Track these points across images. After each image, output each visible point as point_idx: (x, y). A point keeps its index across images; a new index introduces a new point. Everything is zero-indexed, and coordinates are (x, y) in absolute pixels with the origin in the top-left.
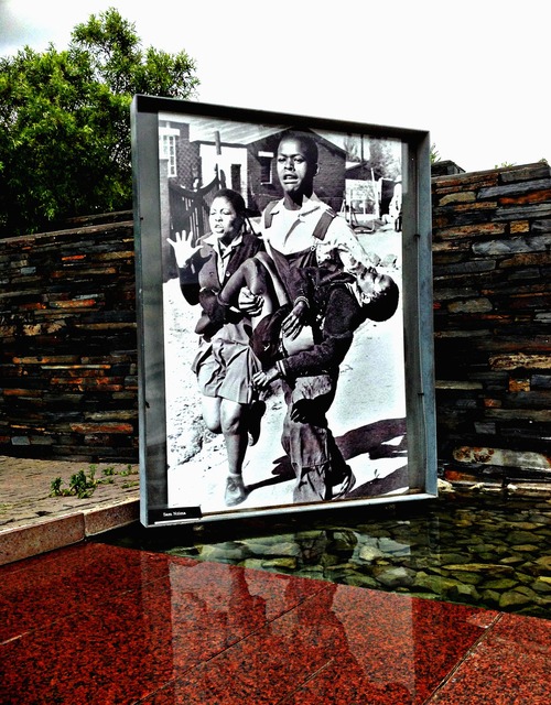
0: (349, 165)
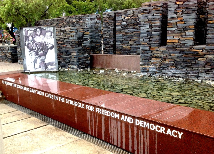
0: (46, 31)
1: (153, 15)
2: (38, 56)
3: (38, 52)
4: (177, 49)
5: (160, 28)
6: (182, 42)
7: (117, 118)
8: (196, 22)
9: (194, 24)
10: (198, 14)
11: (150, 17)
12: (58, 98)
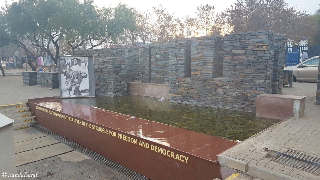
0: (81, 61)
1: (179, 51)
2: (73, 84)
3: (74, 80)
4: (199, 80)
5: (186, 62)
6: (203, 75)
7: (136, 143)
8: (215, 57)
9: (212, 59)
10: (216, 50)
11: (177, 52)
12: (86, 124)
